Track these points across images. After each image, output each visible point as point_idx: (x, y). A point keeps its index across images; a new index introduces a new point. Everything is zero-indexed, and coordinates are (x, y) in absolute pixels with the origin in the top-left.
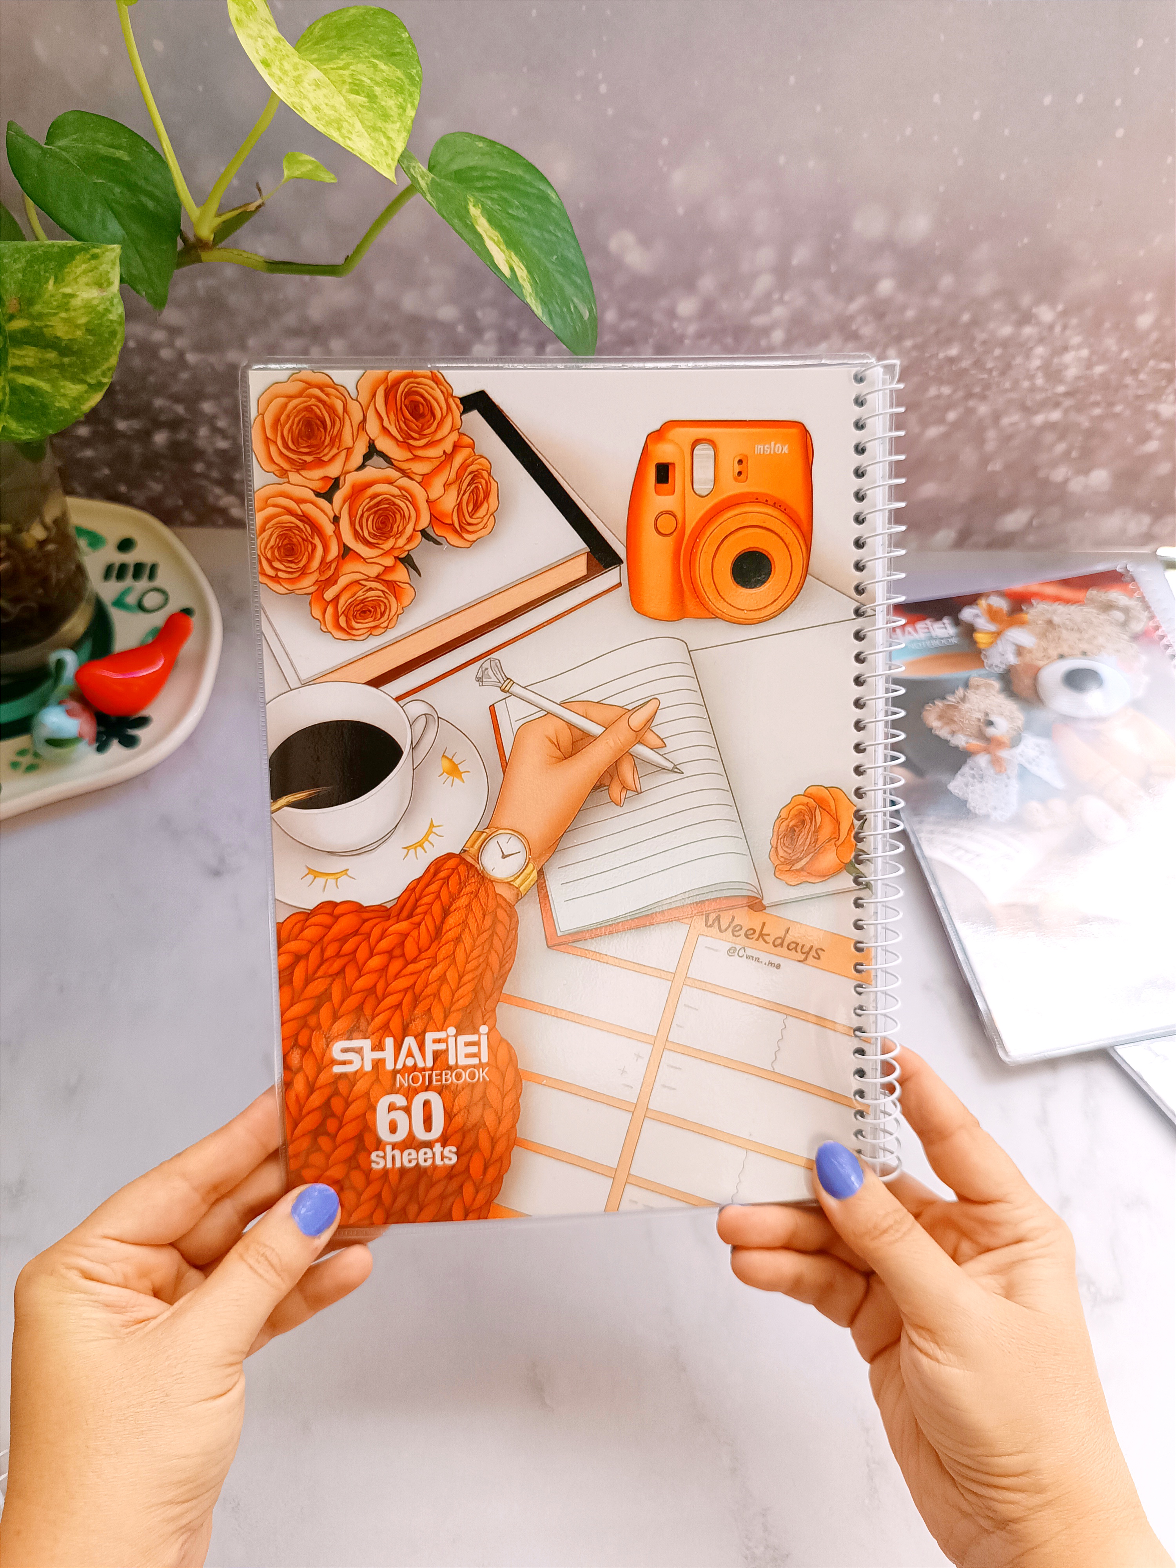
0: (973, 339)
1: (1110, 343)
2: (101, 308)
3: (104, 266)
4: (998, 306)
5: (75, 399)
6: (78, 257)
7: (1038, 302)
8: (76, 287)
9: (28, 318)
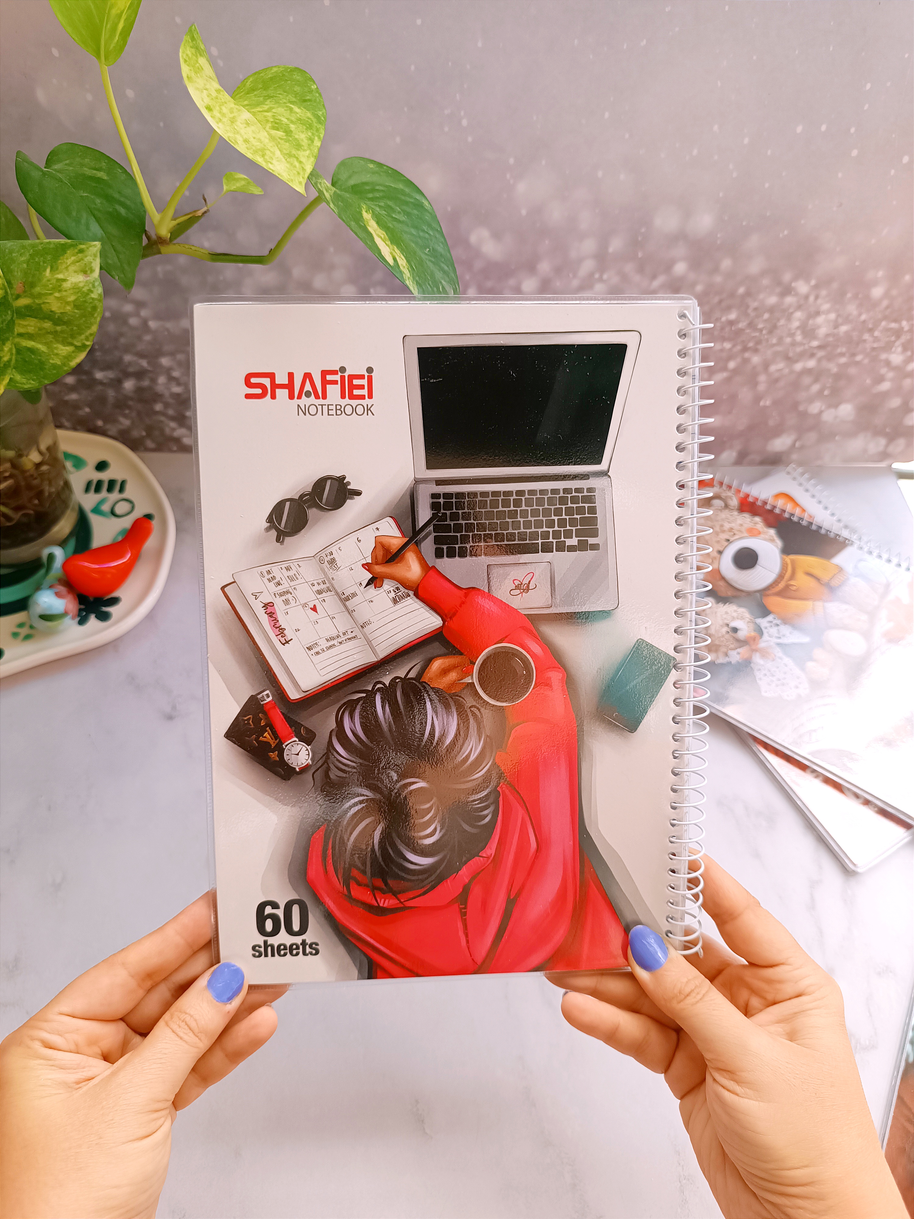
0: (748, 307)
1: (852, 309)
2: (85, 289)
3: (88, 258)
4: (765, 282)
5: (65, 357)
6: (69, 252)
7: (796, 278)
8: (66, 274)
9: (30, 297)
